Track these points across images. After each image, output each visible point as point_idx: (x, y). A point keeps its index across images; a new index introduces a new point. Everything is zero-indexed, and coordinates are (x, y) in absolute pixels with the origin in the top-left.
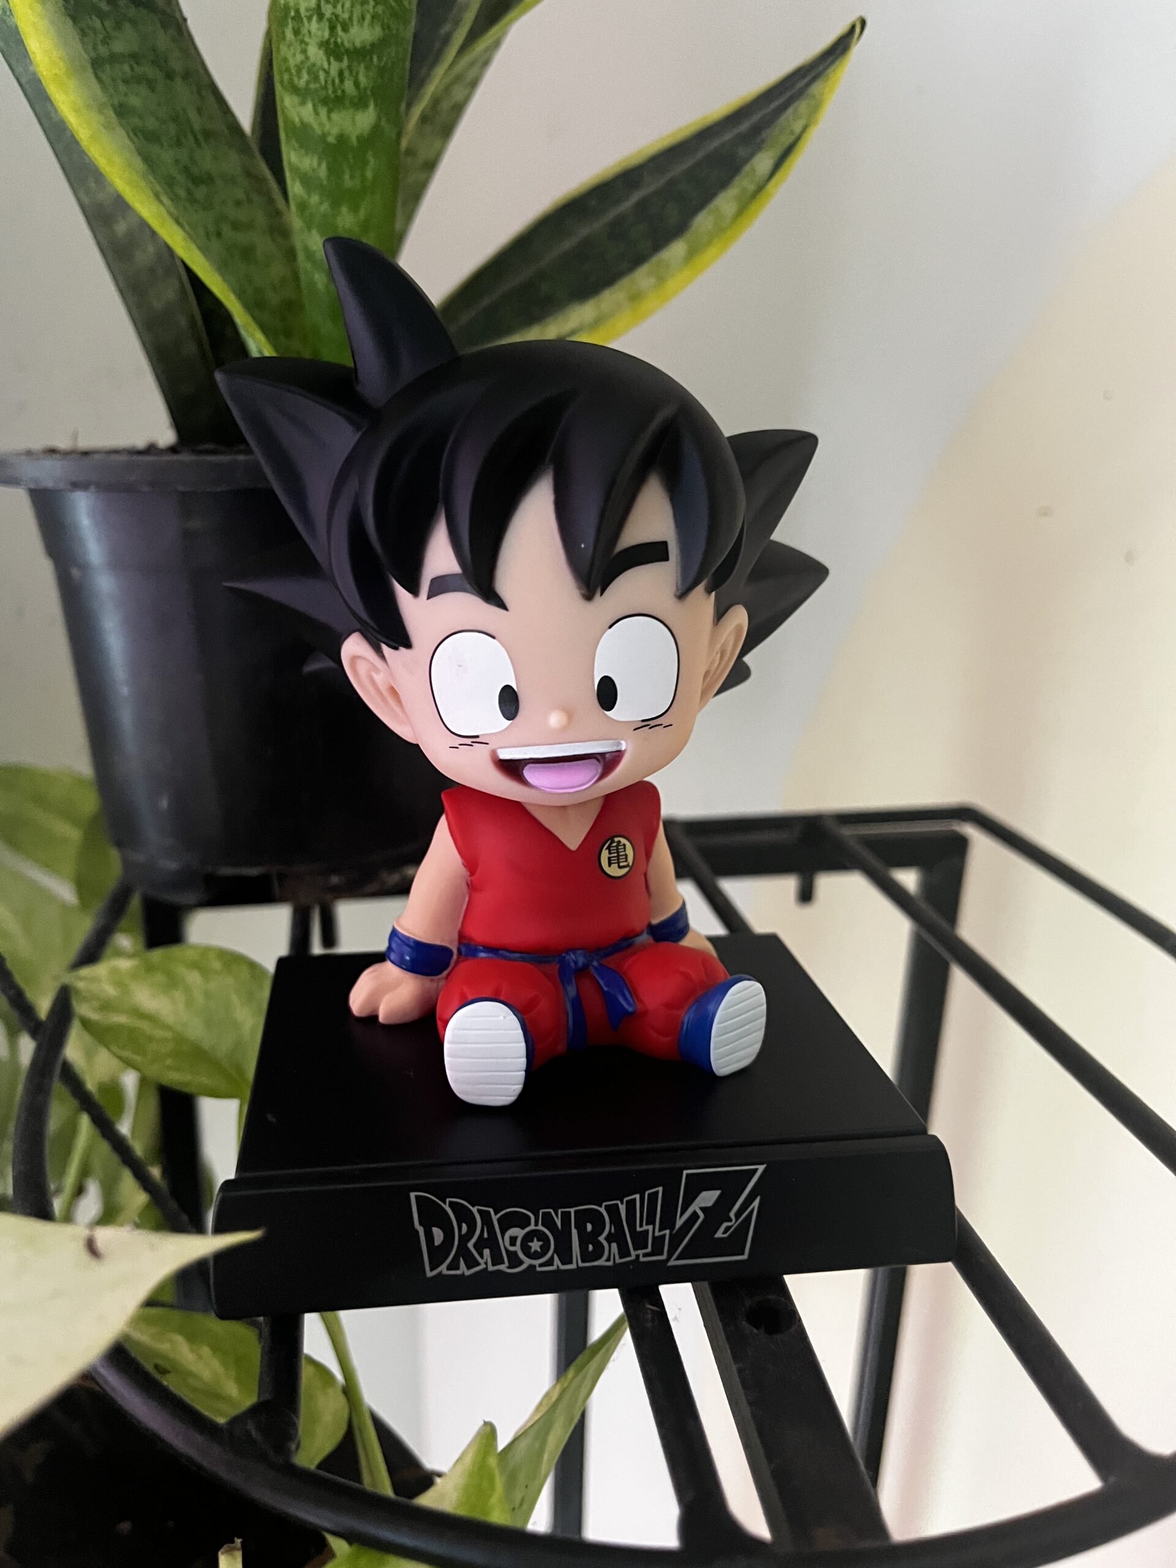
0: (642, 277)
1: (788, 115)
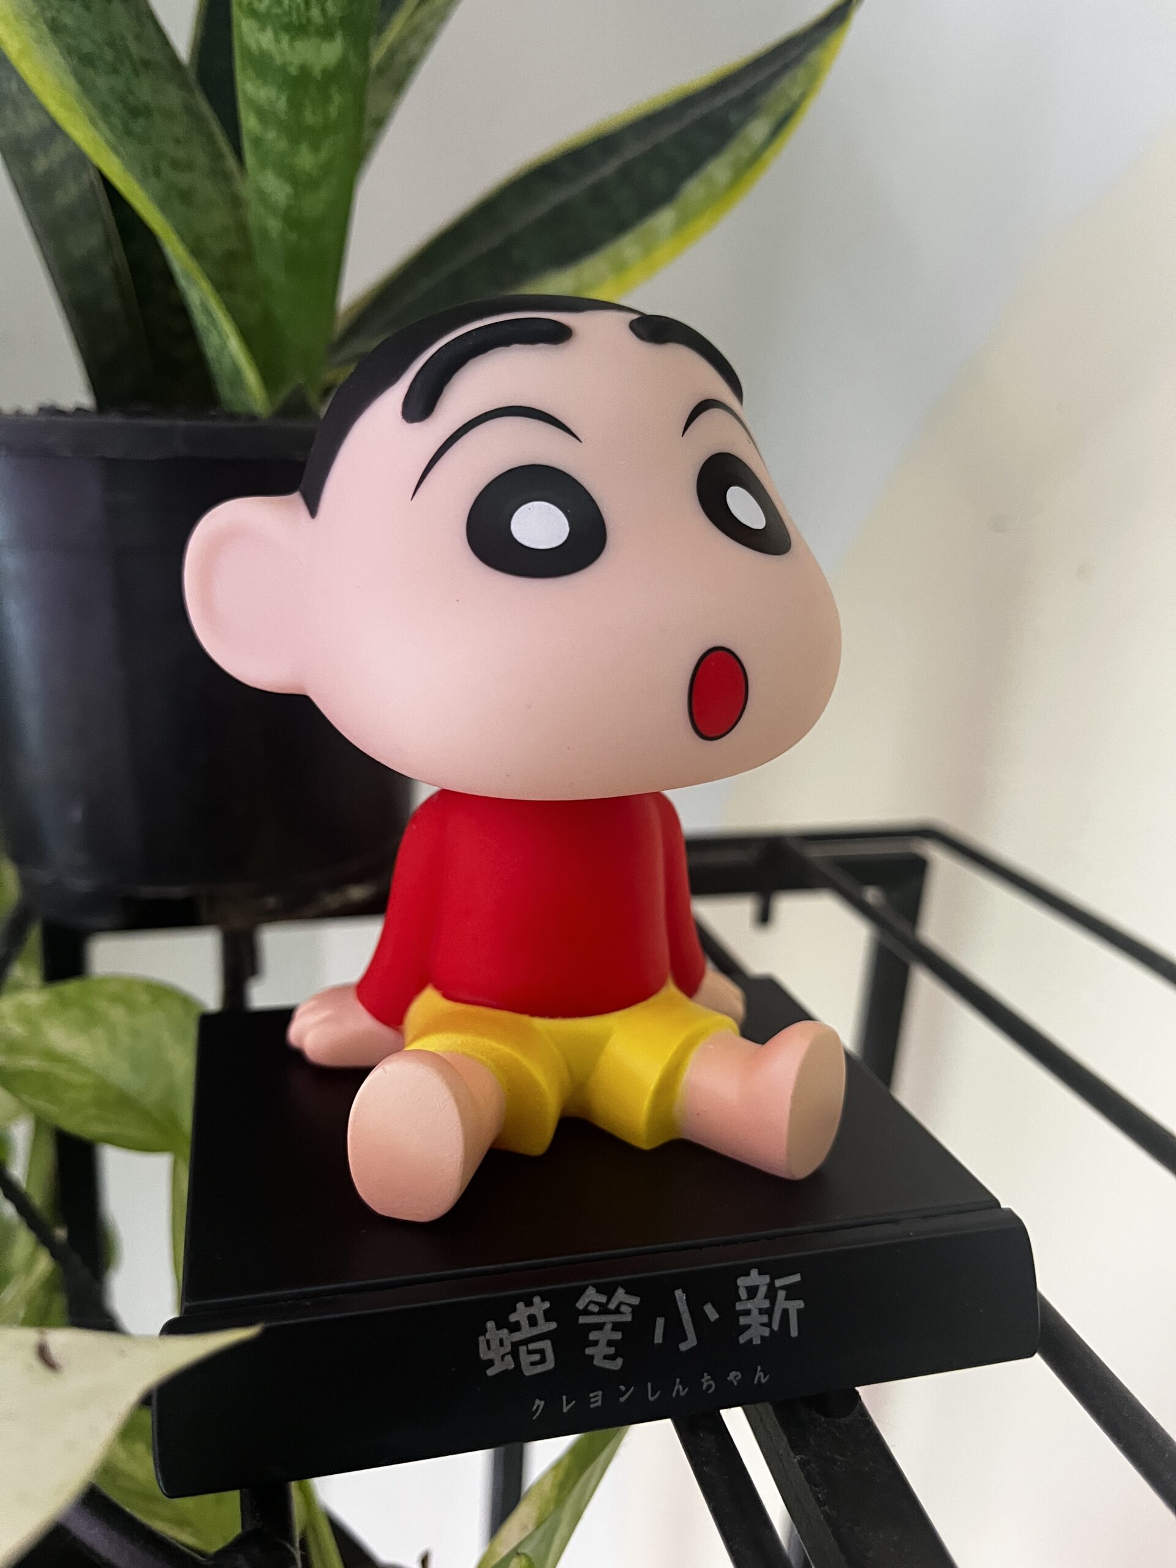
0: (626, 246)
1: (784, 82)
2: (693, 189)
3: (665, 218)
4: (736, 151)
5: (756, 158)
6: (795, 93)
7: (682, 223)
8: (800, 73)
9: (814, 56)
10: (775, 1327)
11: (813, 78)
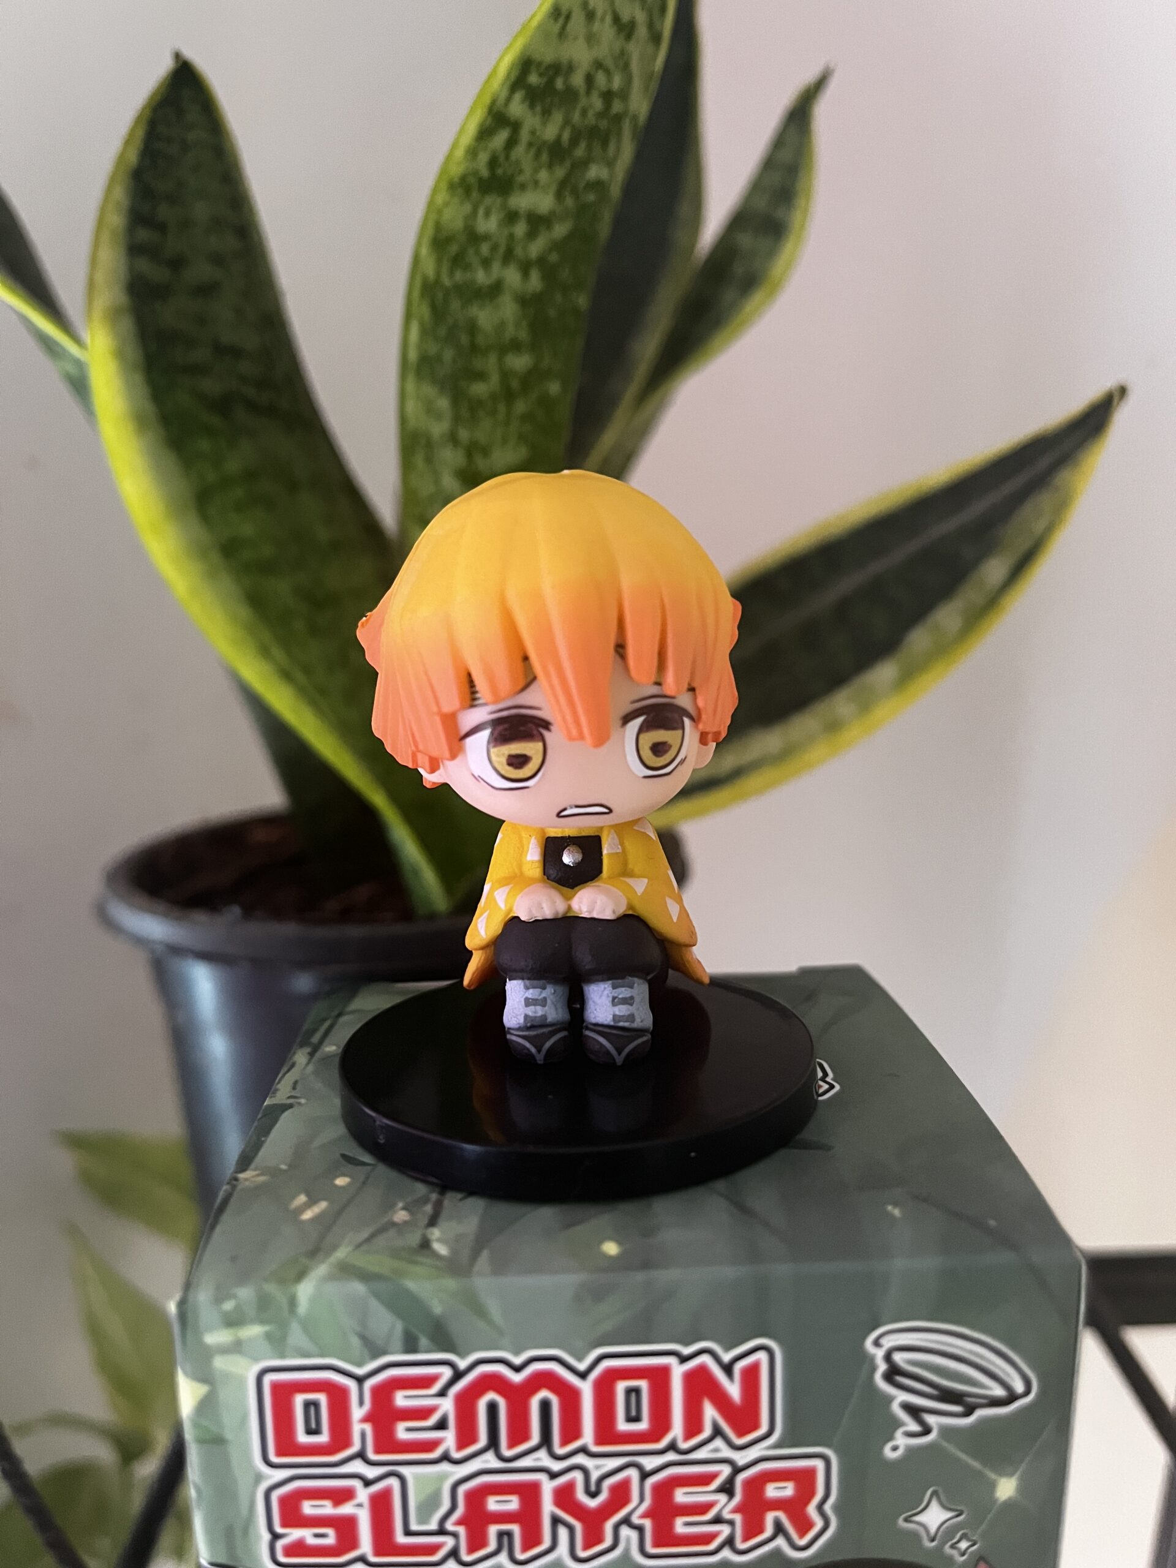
0: (841, 703)
1: (1027, 510)
2: (919, 639)
3: (885, 672)
4: (969, 595)
5: (992, 602)
6: (1039, 527)
7: (907, 677)
8: (1044, 500)
9: (1064, 476)
11: (1061, 507)
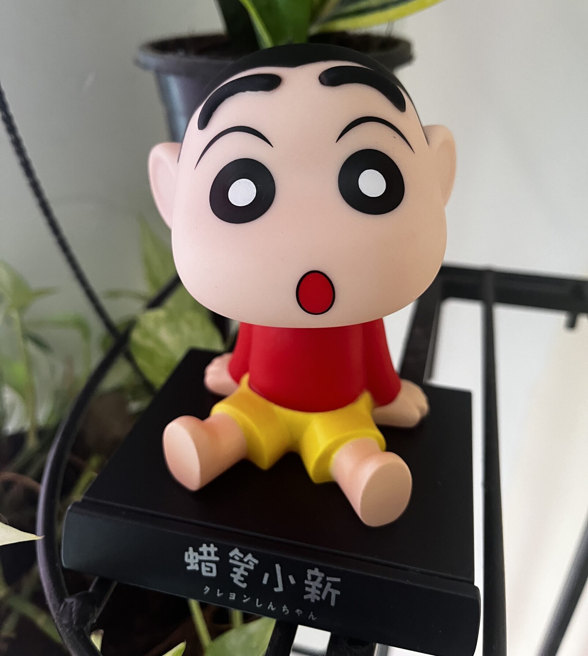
10: (323, 597)
